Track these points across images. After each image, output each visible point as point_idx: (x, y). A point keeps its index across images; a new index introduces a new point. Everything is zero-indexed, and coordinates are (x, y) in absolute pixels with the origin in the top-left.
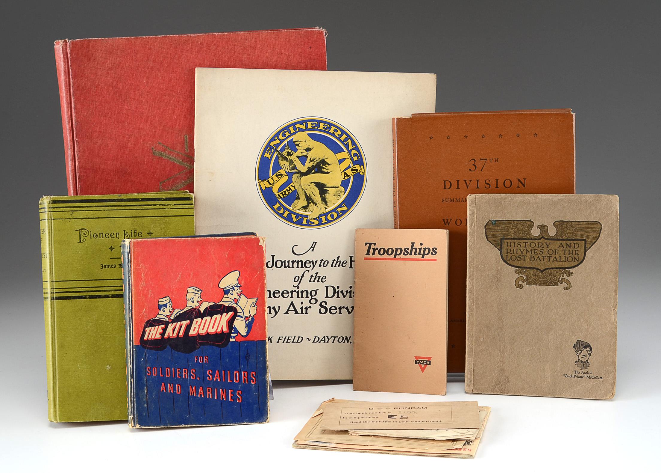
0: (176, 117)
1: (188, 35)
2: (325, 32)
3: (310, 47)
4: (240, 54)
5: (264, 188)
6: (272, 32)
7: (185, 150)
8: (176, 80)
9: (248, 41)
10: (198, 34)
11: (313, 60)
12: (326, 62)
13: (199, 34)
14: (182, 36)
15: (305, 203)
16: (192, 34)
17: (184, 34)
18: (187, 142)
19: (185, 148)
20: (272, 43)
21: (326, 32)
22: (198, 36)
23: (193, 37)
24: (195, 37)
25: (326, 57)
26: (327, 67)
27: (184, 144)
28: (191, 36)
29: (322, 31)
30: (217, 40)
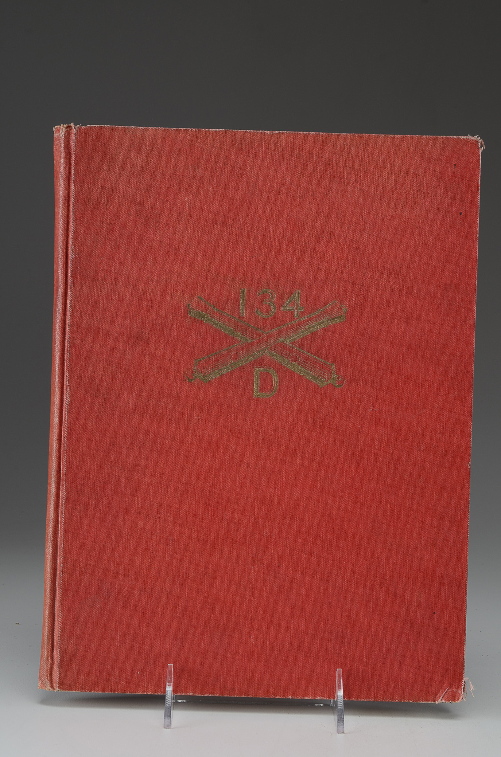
0: (230, 259)
1: (261, 131)
2: (481, 143)
3: (455, 165)
4: (340, 167)
6: (394, 137)
7: (239, 313)
8: (236, 200)
9: (356, 147)
10: (277, 131)
11: (457, 186)
12: (478, 189)
13: (279, 132)
14: (251, 133)
16: (268, 131)
17: (255, 130)
18: (243, 300)
19: (239, 309)
20: (394, 154)
21: (483, 143)
22: (276, 134)
23: (268, 135)
24: (272, 136)
25: (480, 182)
26: (479, 198)
27: (239, 302)
28: (265, 133)
29: (476, 141)
30: (306, 142)
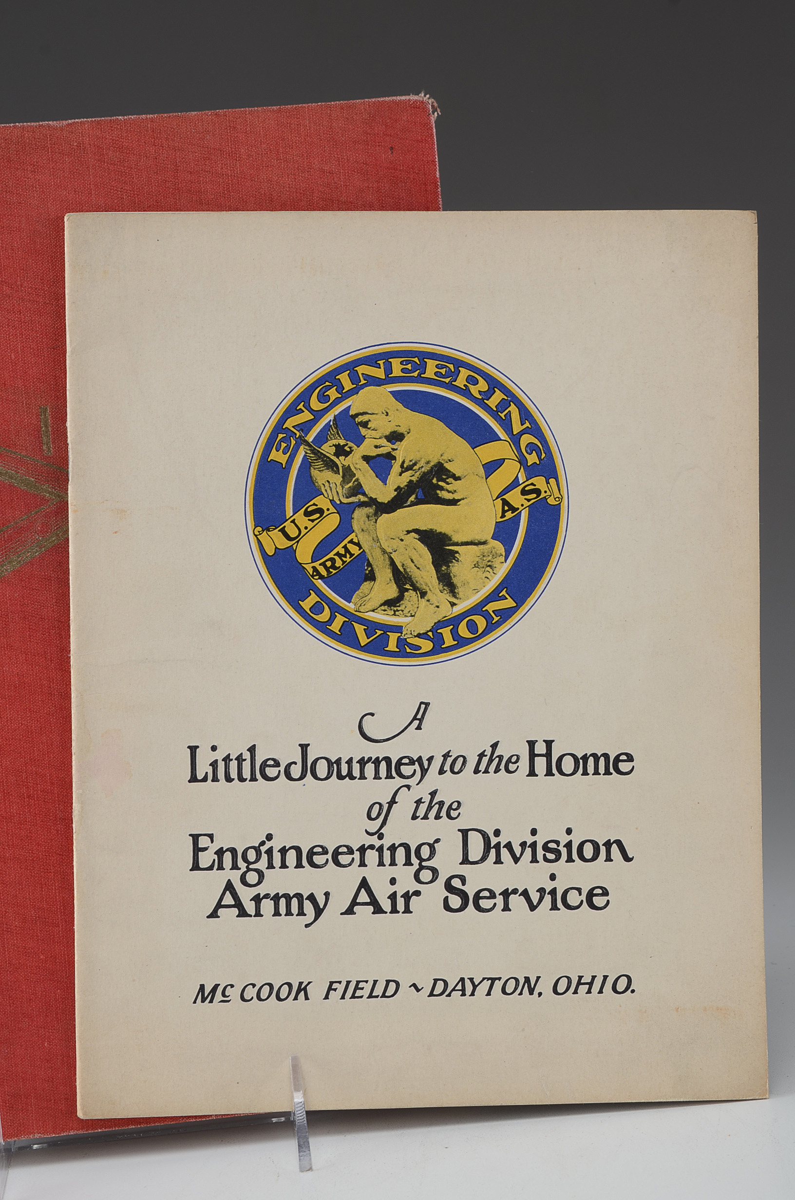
0: (13, 357)
1: (41, 123)
2: (433, 106)
3: (392, 148)
4: (191, 173)
5: (270, 551)
6: (280, 110)
7: (41, 450)
8: (13, 250)
9: (214, 135)
10: (70, 119)
11: (400, 185)
12: (436, 187)
13: (73, 121)
14: (23, 128)
15: (392, 592)
16: (53, 121)
17: (30, 122)
18: (46, 427)
19: (41, 443)
20: (283, 140)
21: (436, 104)
22: (69, 124)
23: (55, 128)
24: (62, 129)
25: (438, 173)
26: (441, 203)
27: (39, 431)
28: (49, 126)
29: (422, 102)
30: (125, 135)
